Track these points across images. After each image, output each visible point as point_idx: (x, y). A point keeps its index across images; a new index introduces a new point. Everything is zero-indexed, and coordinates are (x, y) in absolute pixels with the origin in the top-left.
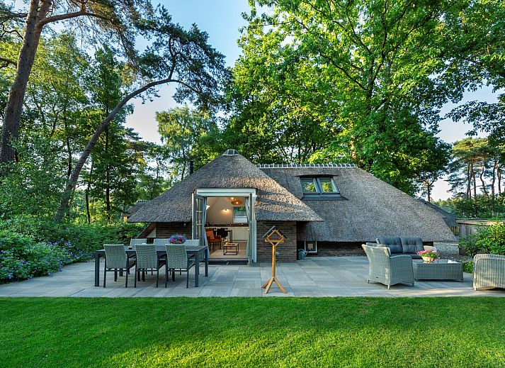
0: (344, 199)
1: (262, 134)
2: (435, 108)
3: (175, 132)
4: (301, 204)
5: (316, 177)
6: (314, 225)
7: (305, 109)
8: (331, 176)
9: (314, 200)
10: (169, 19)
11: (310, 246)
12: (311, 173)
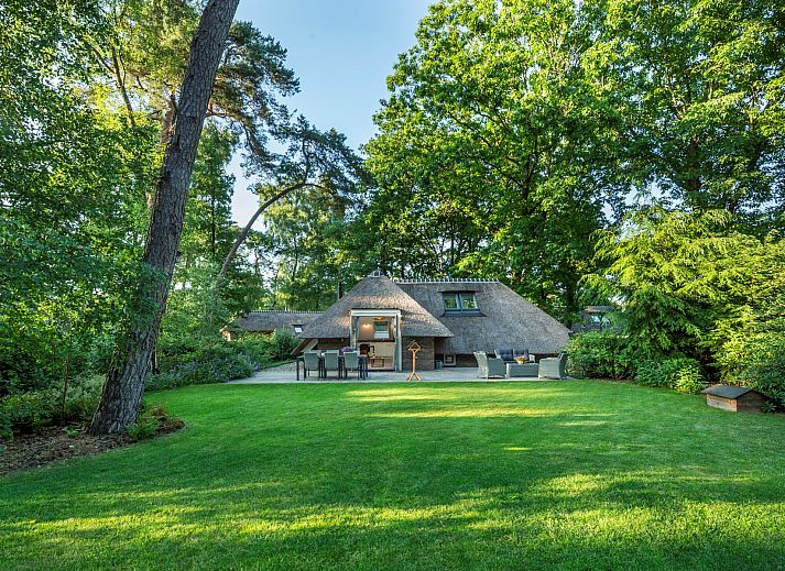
0: (483, 315)
1: (404, 232)
2: (620, 195)
3: (285, 216)
4: (438, 323)
5: (458, 293)
6: (452, 341)
7: (454, 204)
8: (473, 292)
9: (454, 316)
10: (307, 126)
11: (450, 359)
12: (453, 289)
